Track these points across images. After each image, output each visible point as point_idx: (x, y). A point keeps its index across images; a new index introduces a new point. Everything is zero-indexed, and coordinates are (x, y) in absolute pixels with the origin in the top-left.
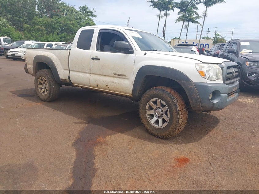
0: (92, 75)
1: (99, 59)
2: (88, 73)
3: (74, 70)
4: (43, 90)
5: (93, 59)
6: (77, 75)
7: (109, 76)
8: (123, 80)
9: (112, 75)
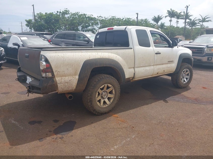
0: (155, 66)
1: (160, 53)
2: (152, 66)
3: (141, 66)
4: (102, 101)
5: (156, 54)
6: (144, 70)
7: (165, 64)
8: (171, 64)
9: (167, 63)
